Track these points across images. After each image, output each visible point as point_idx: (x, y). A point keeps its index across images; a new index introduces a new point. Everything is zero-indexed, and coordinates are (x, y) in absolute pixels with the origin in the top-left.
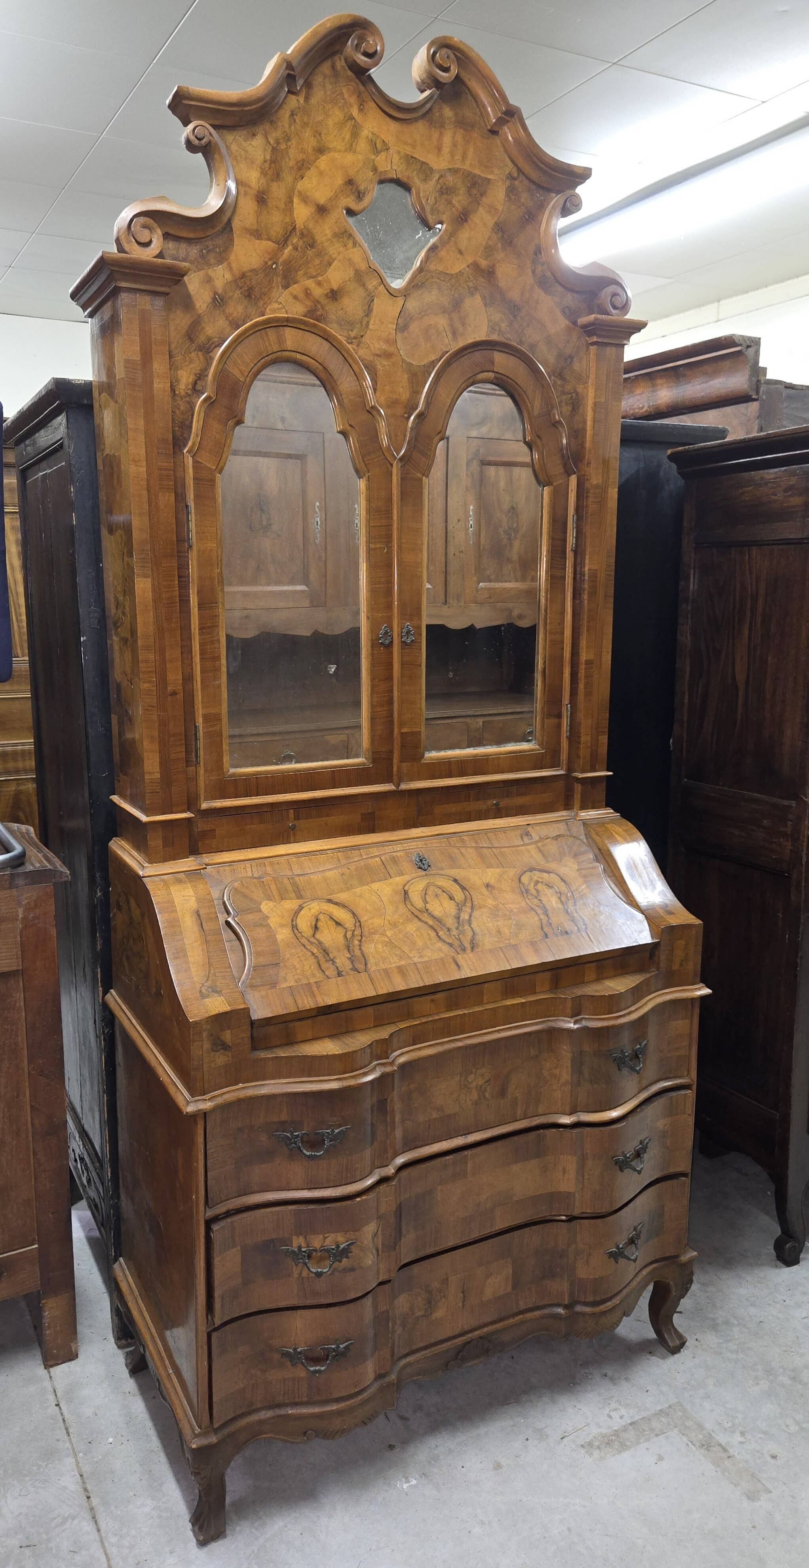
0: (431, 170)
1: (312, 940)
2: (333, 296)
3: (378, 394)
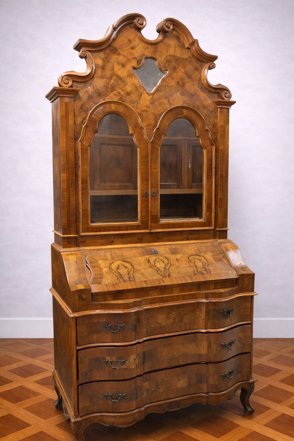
1: (116, 271)
2: (128, 94)
3: (143, 123)
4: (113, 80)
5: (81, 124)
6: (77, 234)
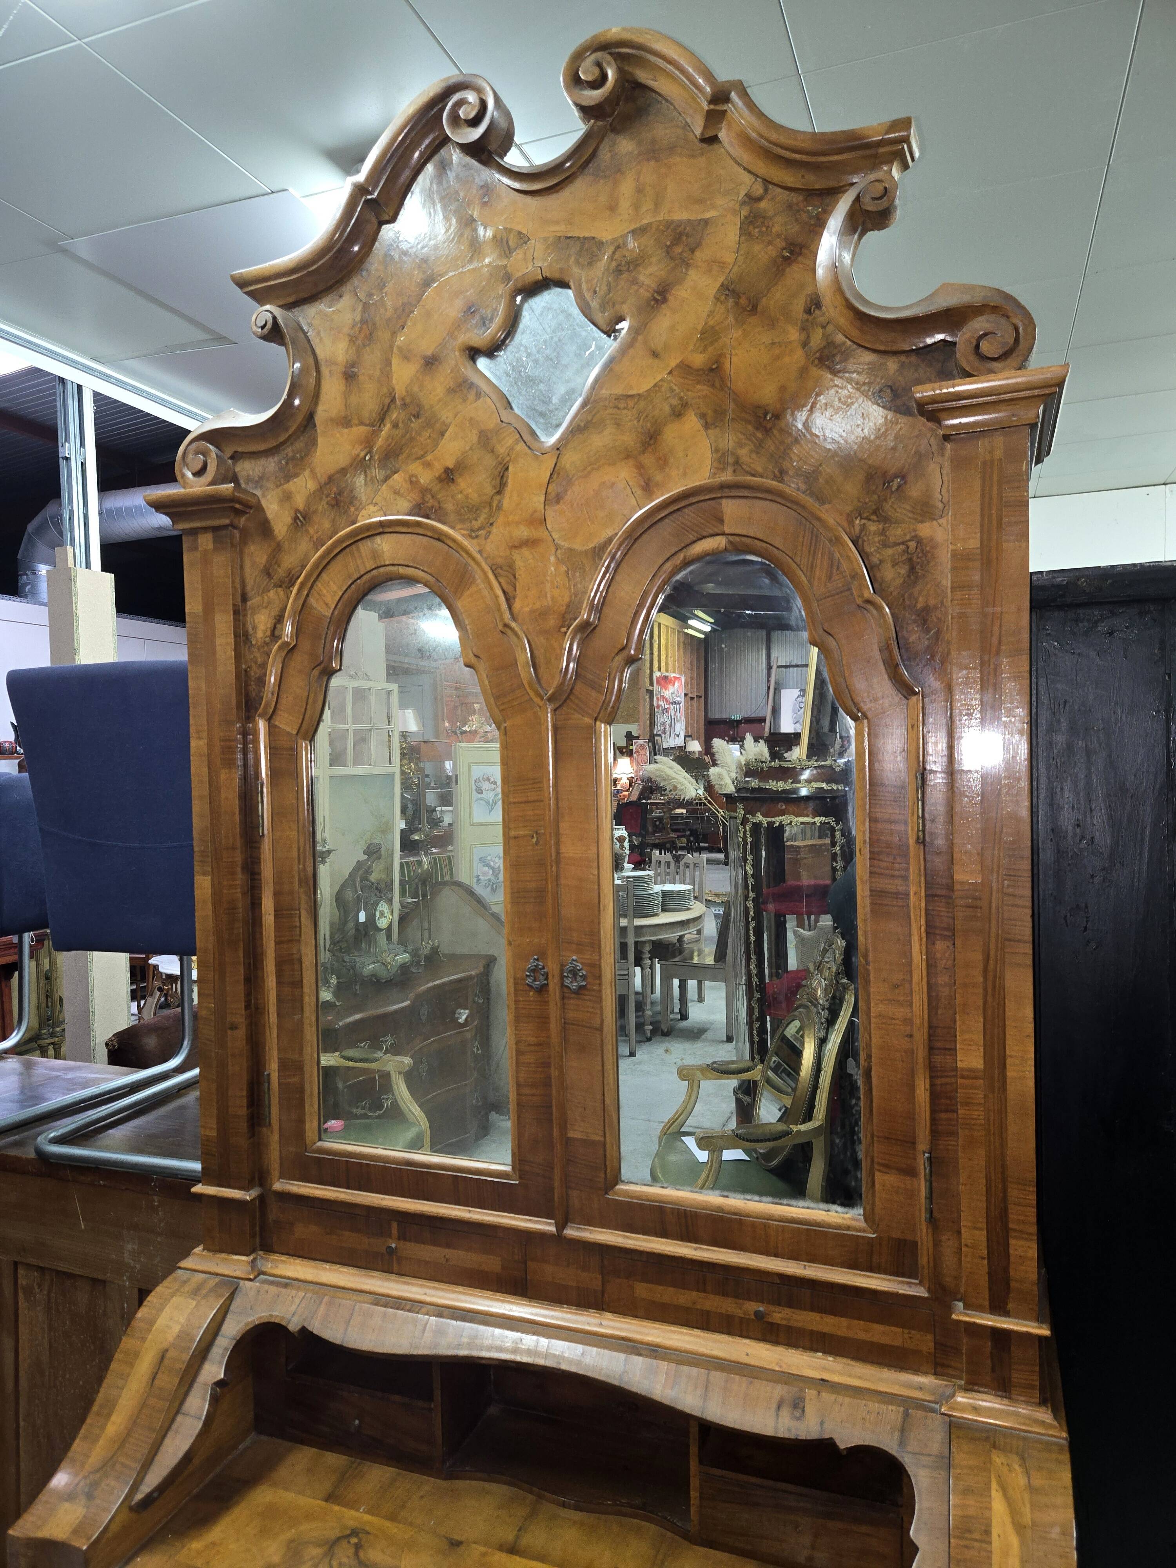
0: (600, 244)
2: (449, 476)
3: (517, 605)
4: (388, 426)
5: (268, 640)
6: (261, 1185)
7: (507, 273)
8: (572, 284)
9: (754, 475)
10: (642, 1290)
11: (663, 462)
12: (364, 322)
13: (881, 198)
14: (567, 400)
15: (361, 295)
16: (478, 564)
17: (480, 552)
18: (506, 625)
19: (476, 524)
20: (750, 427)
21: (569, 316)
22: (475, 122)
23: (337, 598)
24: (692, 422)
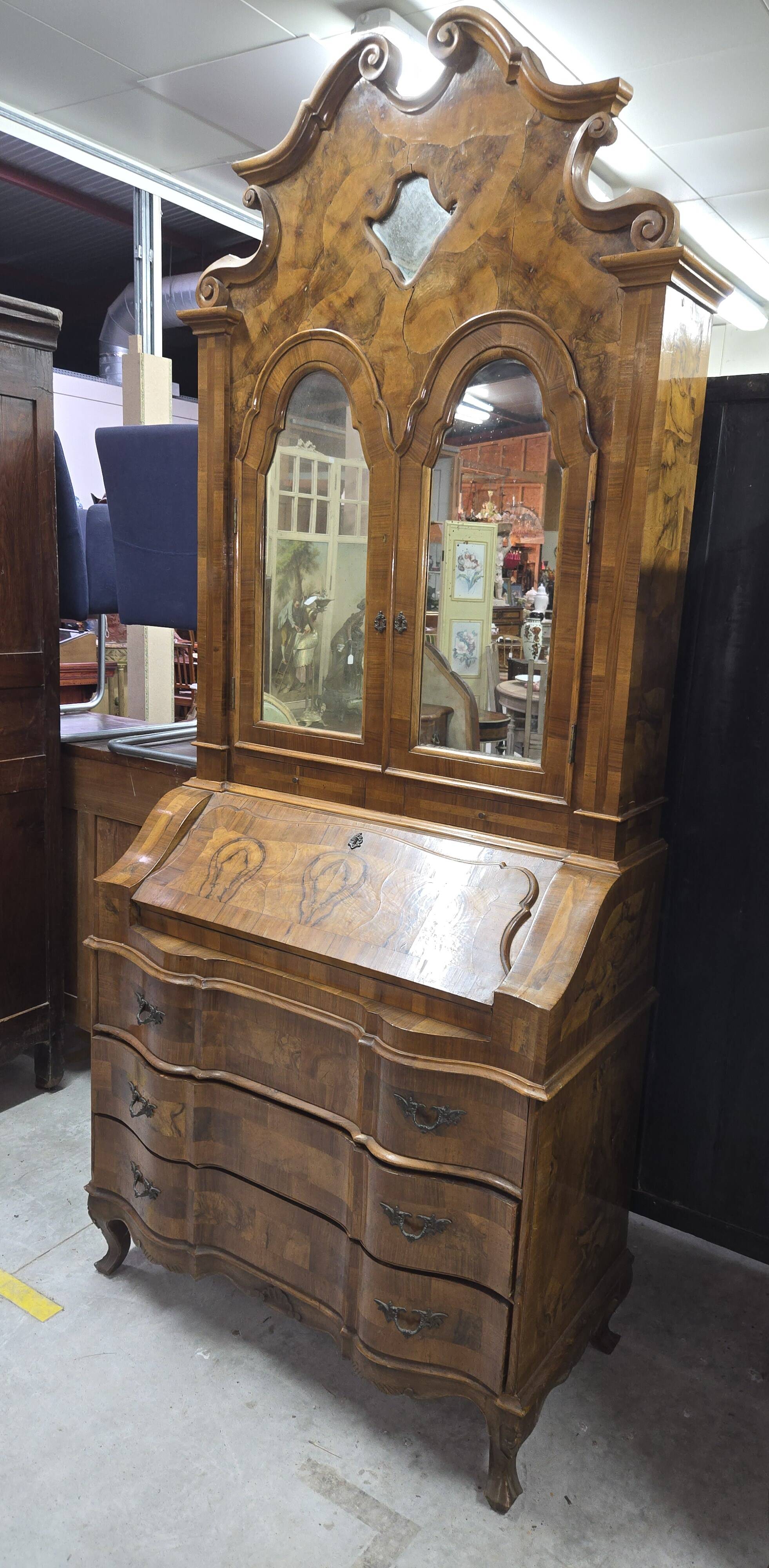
0: (446, 151)
2: (351, 303)
3: (384, 390)
4: (319, 269)
5: (244, 408)
6: (228, 744)
7: (392, 167)
8: (428, 176)
9: (520, 309)
10: (424, 804)
11: (472, 298)
12: (308, 197)
13: (600, 129)
14: (421, 254)
15: (308, 179)
16: (364, 362)
17: (365, 354)
18: (377, 403)
19: (364, 336)
20: (520, 276)
21: (427, 198)
22: (377, 66)
23: (284, 382)
24: (489, 272)
